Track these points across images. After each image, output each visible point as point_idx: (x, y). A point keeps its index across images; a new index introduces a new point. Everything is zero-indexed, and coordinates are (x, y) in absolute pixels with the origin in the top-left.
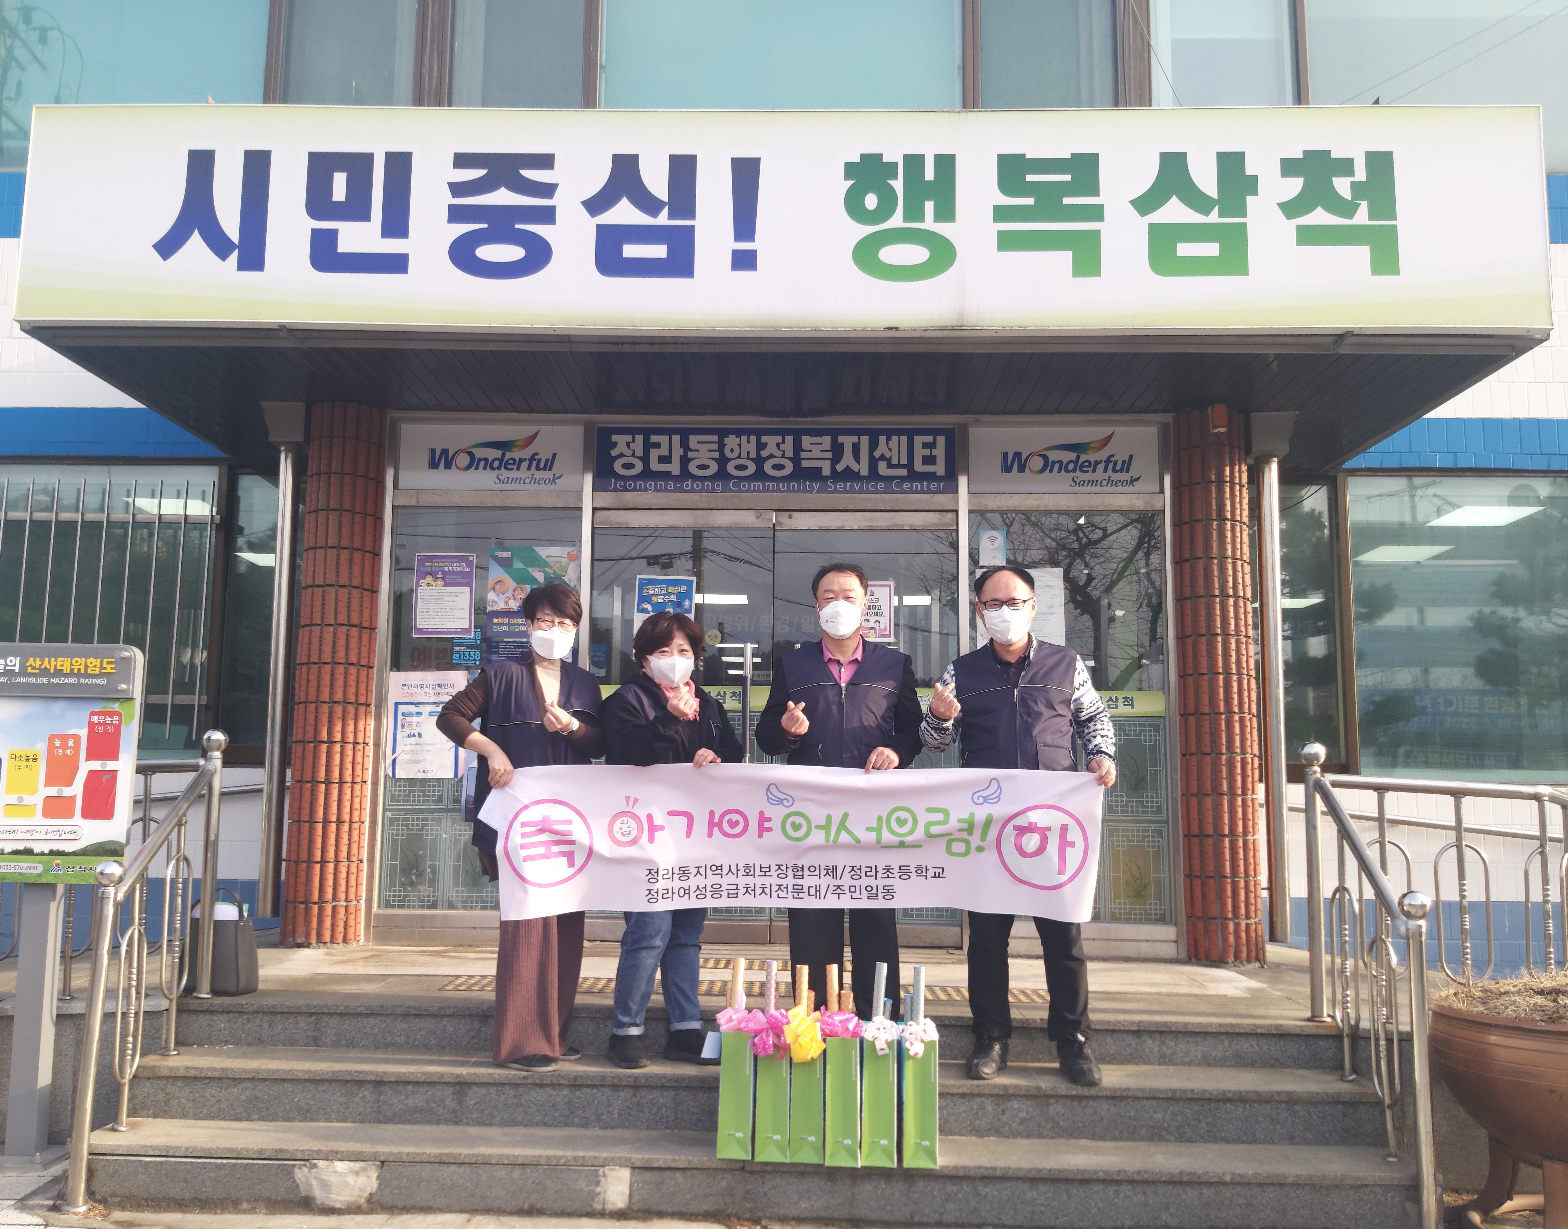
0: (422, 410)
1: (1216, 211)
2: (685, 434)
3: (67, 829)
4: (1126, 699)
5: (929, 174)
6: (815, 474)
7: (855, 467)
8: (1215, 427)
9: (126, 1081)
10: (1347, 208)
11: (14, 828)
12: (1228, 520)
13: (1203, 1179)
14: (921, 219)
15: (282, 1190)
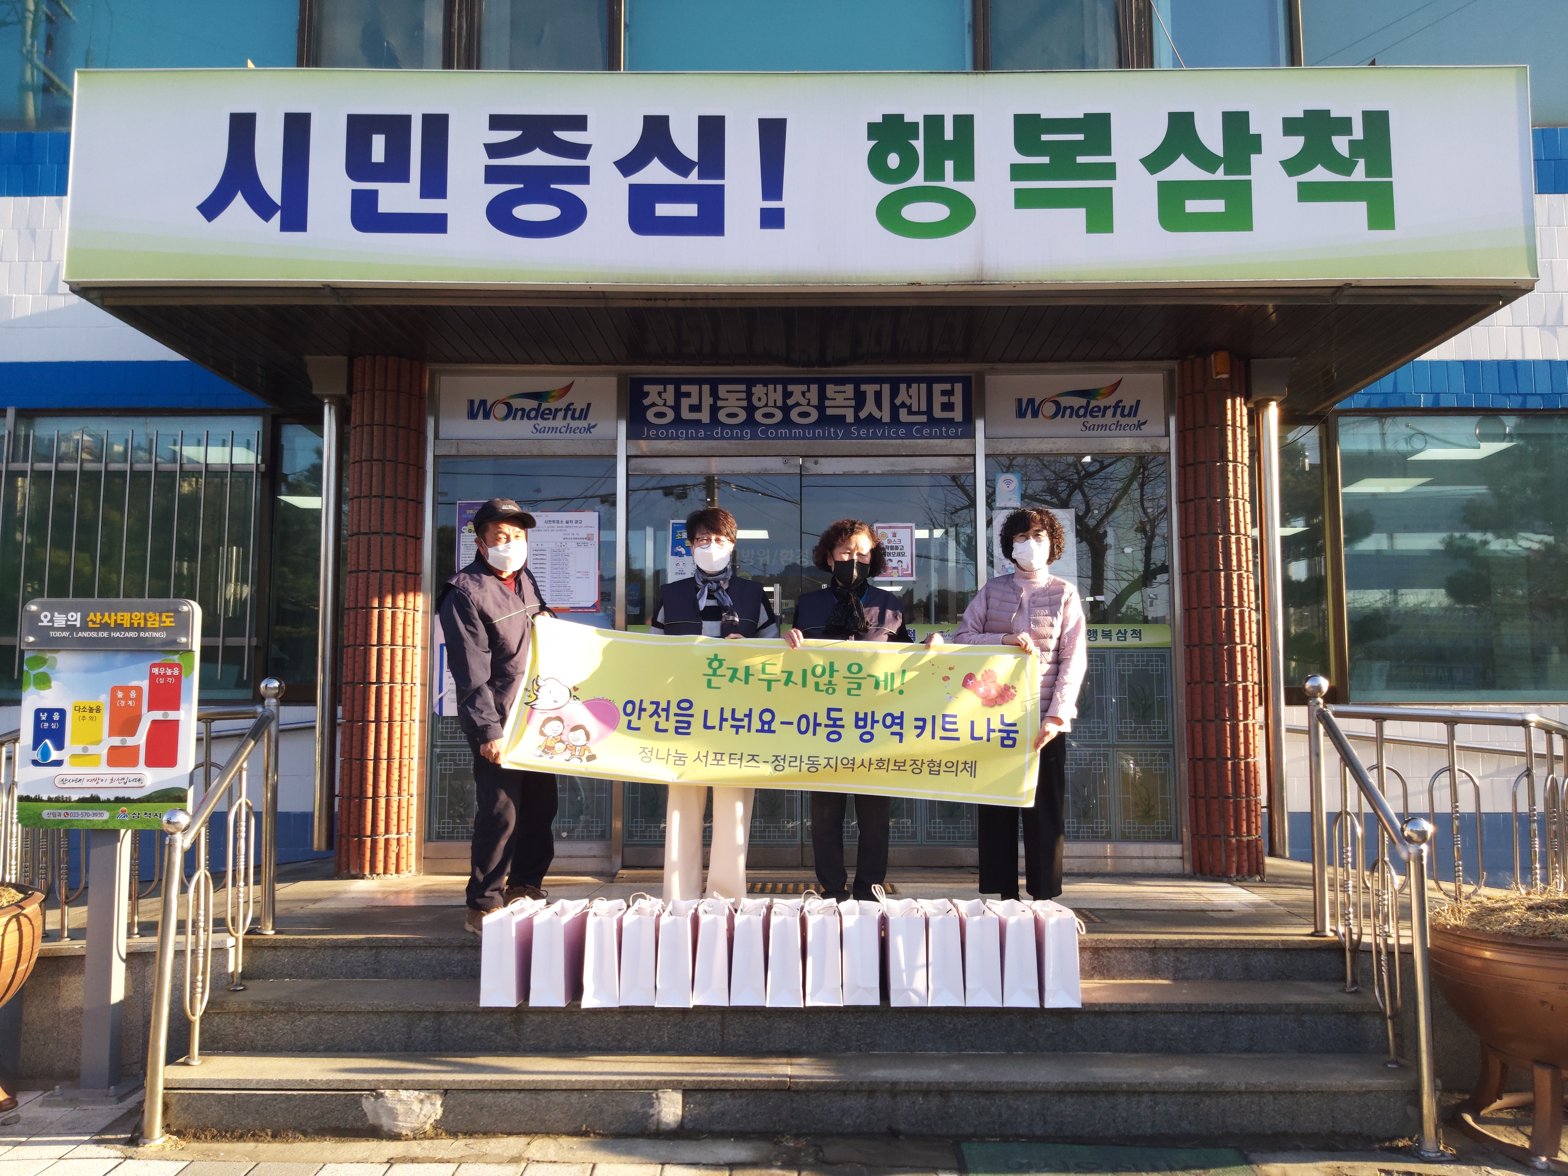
0: (462, 362)
1: (1221, 169)
2: (714, 384)
3: (132, 777)
4: (1134, 631)
5: (949, 135)
6: (840, 420)
7: (877, 414)
8: (1218, 374)
9: (196, 1019)
10: (1344, 166)
11: (80, 777)
12: (1230, 461)
13: (1219, 1089)
14: (942, 178)
15: (351, 1118)
